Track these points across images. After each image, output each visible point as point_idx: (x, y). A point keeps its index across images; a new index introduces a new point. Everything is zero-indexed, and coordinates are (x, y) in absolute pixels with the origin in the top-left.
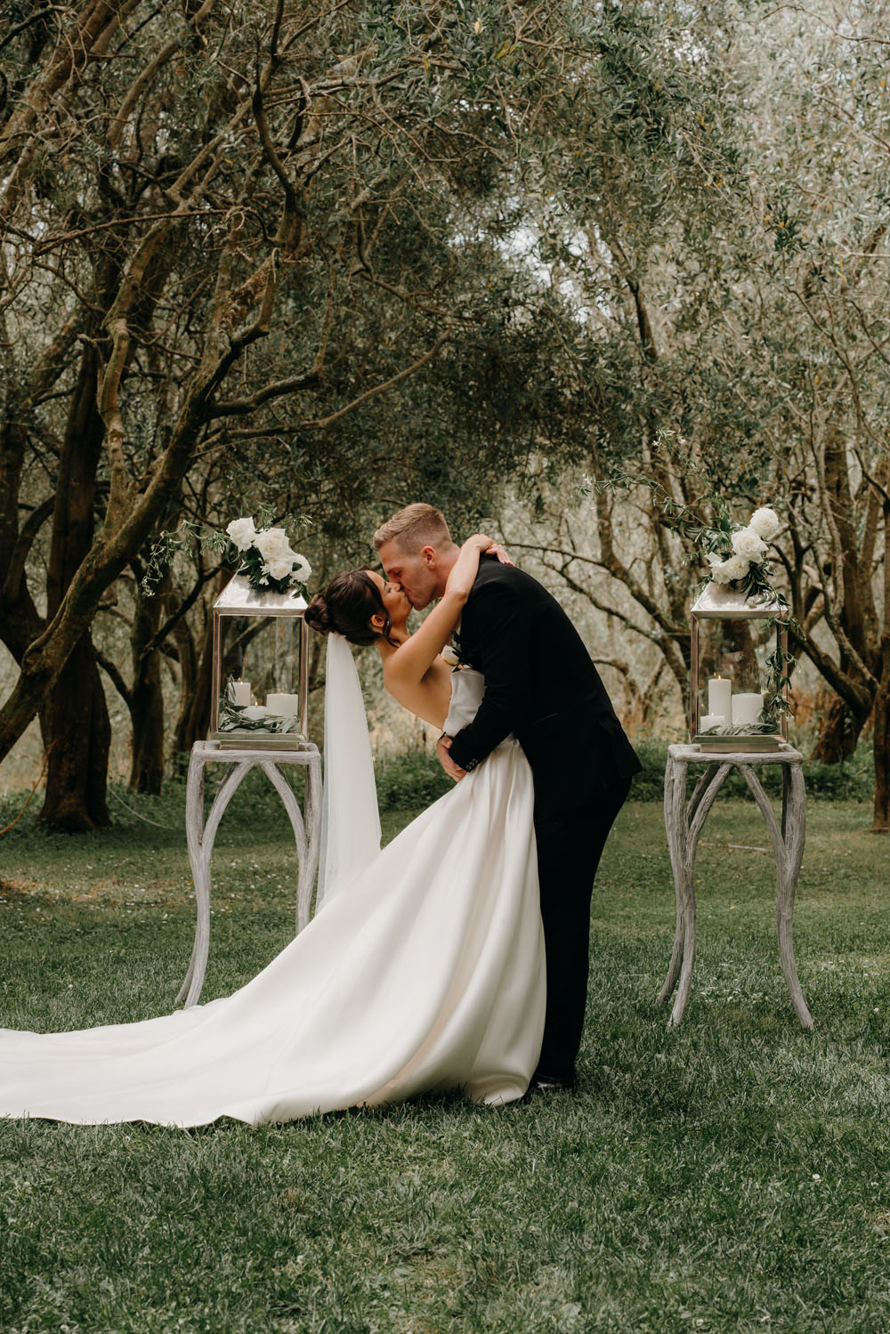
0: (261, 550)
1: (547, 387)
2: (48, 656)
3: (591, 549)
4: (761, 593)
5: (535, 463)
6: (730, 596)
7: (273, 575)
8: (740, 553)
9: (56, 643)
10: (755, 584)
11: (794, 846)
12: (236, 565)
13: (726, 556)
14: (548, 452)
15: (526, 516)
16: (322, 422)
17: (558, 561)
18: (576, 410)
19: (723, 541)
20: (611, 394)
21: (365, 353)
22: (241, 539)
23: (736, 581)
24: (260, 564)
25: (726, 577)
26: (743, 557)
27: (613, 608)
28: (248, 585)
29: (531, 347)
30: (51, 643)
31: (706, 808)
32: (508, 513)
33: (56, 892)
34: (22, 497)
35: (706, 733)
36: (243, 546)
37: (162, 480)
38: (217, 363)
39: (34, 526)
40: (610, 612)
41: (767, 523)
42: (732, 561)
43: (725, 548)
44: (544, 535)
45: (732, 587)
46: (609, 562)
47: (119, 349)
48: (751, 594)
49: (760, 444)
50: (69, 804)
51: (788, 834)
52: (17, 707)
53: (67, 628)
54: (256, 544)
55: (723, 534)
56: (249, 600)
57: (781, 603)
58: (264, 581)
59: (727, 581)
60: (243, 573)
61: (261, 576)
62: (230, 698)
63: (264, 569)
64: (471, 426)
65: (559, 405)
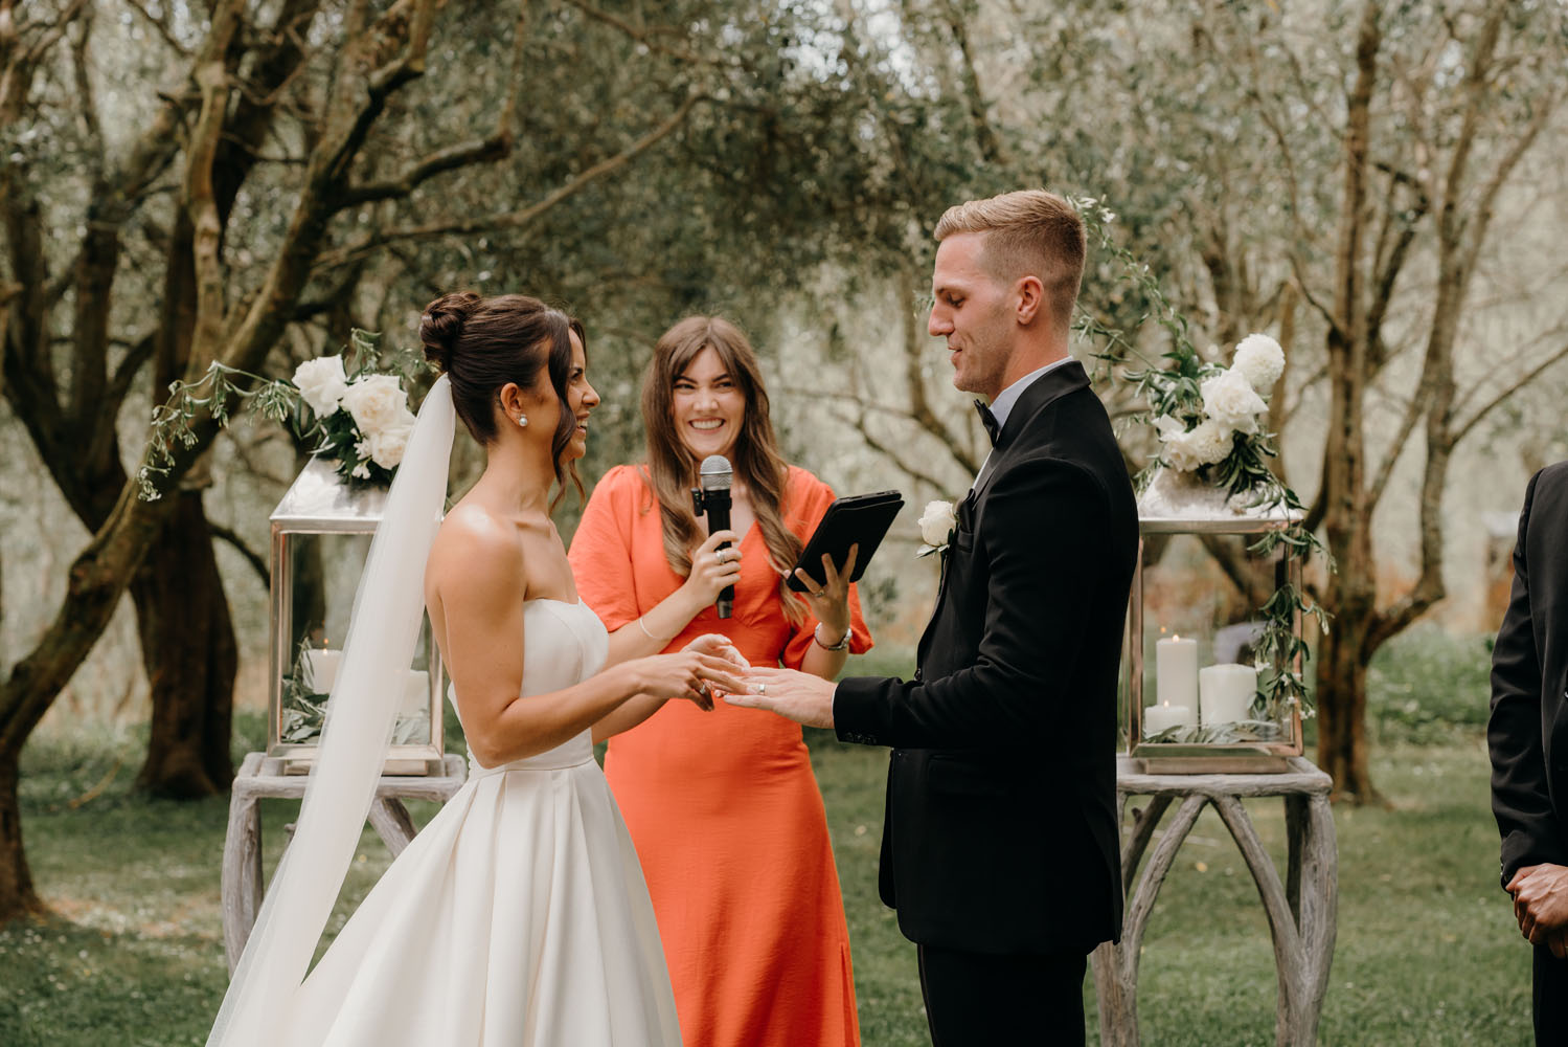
0: (356, 415)
1: (845, 167)
2: (106, 566)
3: (895, 396)
4: (1254, 487)
5: (828, 278)
6: (1199, 492)
7: (379, 460)
8: (1217, 416)
9: (120, 546)
10: (1244, 473)
11: (1318, 941)
12: (314, 441)
13: (1192, 422)
14: (848, 260)
15: (814, 356)
16: (521, 216)
17: (850, 410)
18: (886, 201)
19: (1187, 394)
20: (940, 175)
21: (592, 128)
22: (317, 395)
23: (1208, 465)
24: (353, 439)
25: (1191, 459)
26: (1224, 424)
27: (924, 471)
28: (337, 478)
29: (825, 109)
30: (111, 547)
31: (1158, 875)
32: (787, 350)
33: (119, 921)
34: (115, 330)
35: (1156, 739)
36: (324, 408)
37: (274, 301)
38: (350, 122)
39: (128, 369)
40: (918, 477)
41: (1263, 362)
42: (1202, 430)
43: (1189, 408)
44: (834, 377)
45: (1201, 477)
46: (921, 414)
47: (213, 107)
48: (1237, 488)
49: (1154, 248)
50: (181, 758)
51: (1305, 918)
52: (59, 642)
53: (135, 523)
54: (347, 406)
55: (1186, 383)
56: (338, 504)
57: (1291, 506)
58: (361, 471)
59: (1194, 467)
60: (326, 456)
61: (355, 461)
62: (306, 682)
63: (361, 449)
64: (739, 226)
65: (863, 192)
